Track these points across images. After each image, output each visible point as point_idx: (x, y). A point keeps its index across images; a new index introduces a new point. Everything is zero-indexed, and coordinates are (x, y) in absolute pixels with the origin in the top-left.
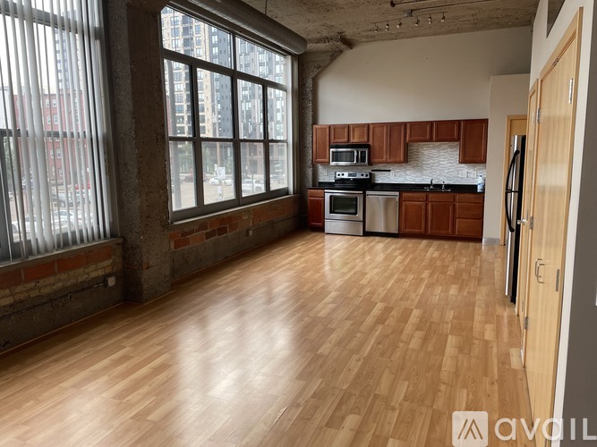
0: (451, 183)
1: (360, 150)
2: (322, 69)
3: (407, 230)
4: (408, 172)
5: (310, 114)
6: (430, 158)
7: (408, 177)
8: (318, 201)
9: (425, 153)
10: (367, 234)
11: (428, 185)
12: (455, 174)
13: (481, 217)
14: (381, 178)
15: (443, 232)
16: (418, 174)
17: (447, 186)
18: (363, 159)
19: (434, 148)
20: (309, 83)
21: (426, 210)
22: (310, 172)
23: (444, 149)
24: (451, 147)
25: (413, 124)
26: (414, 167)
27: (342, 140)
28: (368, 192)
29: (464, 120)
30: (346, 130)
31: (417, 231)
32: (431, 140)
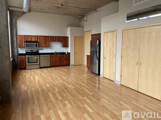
0: (60, 52)
1: (36, 43)
2: (19, 17)
3: (52, 65)
4: (48, 50)
5: (15, 31)
6: (54, 46)
7: (48, 51)
8: (23, 60)
9: (53, 44)
10: (41, 68)
11: (54, 53)
12: (60, 50)
13: (69, 60)
14: (41, 52)
15: (61, 64)
16: (51, 50)
17: (59, 53)
18: (37, 46)
19: (55, 43)
20: (14, 21)
21: (57, 59)
22: (16, 50)
23: (57, 44)
24: (59, 43)
25: (51, 37)
26: (50, 48)
27: (29, 40)
28: (40, 56)
29: (63, 37)
30: (30, 37)
31: (55, 65)
32: (56, 41)
